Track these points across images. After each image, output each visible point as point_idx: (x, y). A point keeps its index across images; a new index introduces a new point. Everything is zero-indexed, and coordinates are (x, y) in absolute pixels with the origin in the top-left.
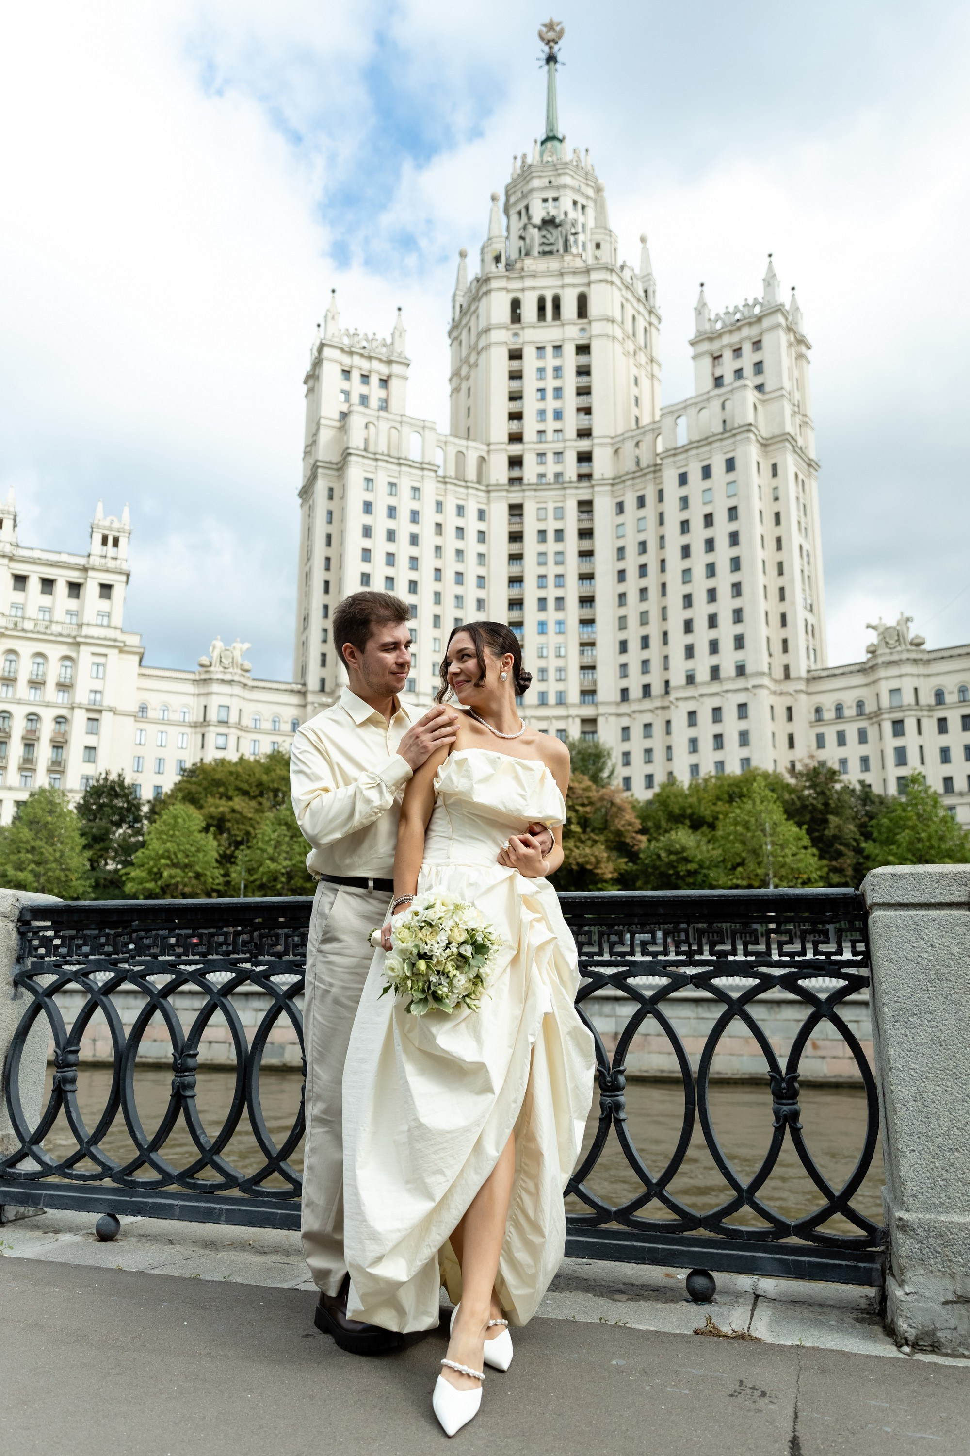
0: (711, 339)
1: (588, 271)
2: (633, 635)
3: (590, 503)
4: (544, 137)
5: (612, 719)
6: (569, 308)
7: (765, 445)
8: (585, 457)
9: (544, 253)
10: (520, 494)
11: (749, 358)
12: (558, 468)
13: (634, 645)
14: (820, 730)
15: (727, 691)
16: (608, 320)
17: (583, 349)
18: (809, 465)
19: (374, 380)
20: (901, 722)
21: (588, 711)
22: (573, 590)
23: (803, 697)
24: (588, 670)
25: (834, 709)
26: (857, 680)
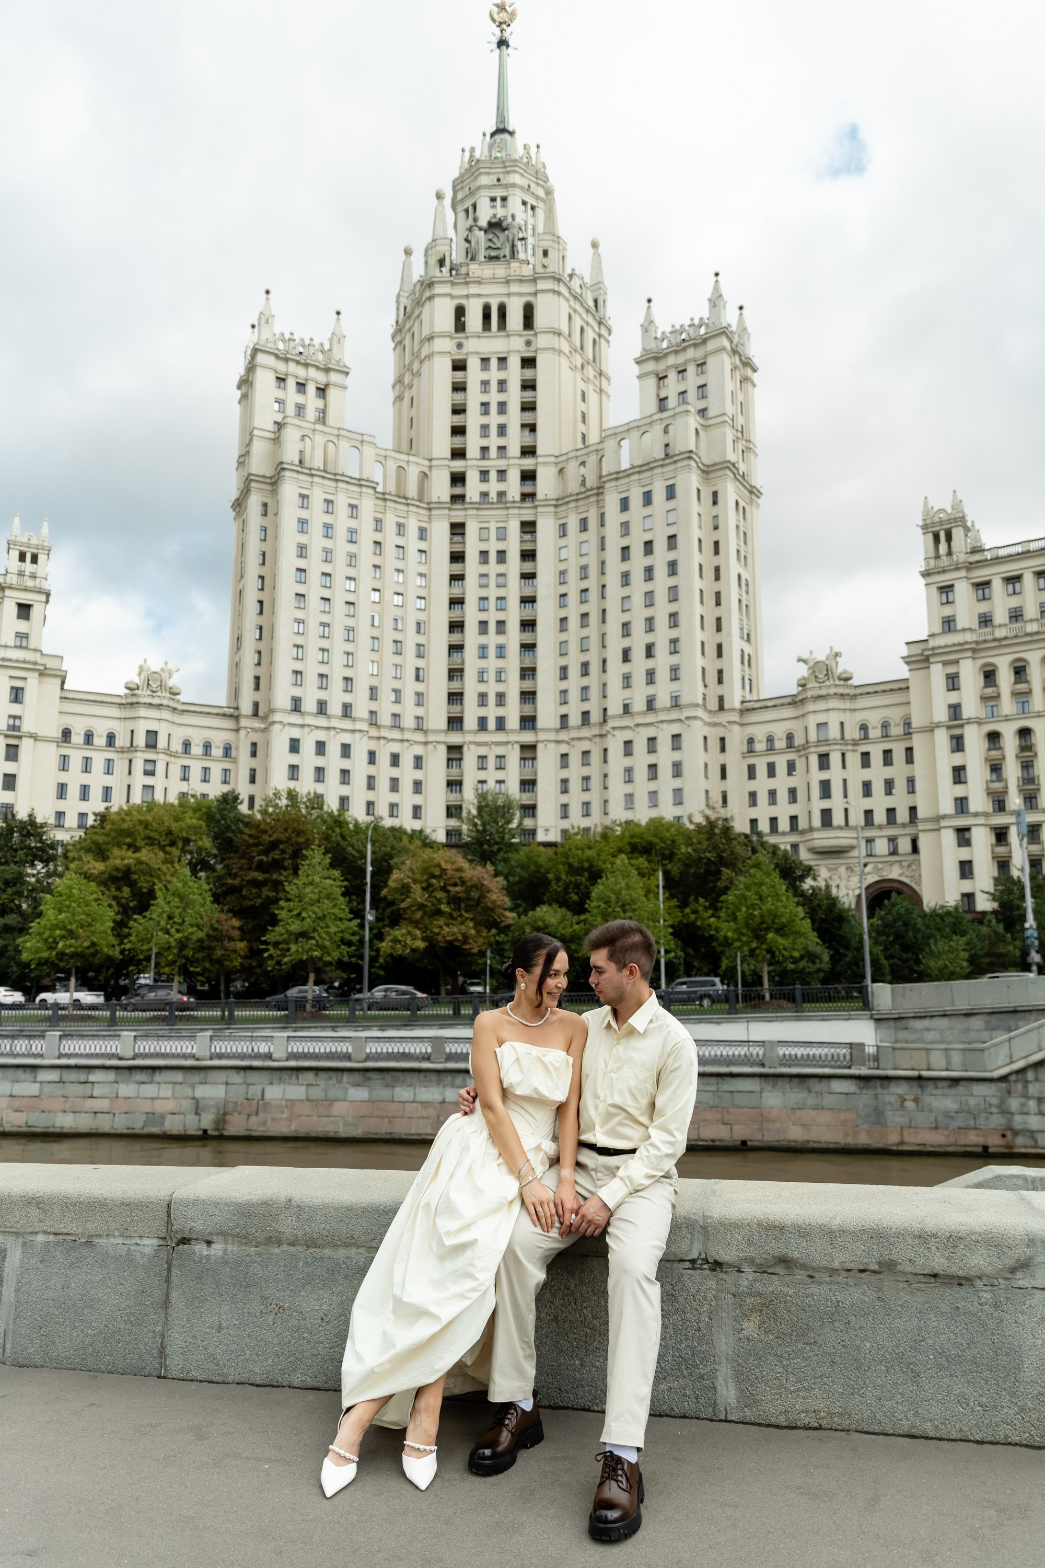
0: (656, 359)
1: (534, 280)
2: (574, 662)
3: (533, 524)
4: (494, 129)
5: (552, 746)
6: (515, 318)
7: (707, 471)
8: (528, 476)
9: (491, 258)
10: (462, 513)
11: (692, 380)
12: (501, 487)
13: (574, 671)
14: (752, 761)
15: (662, 721)
16: (555, 333)
17: (529, 363)
18: (751, 492)
19: (311, 389)
20: (827, 755)
21: (528, 737)
22: (514, 615)
23: (736, 728)
24: (528, 696)
25: (765, 740)
26: (788, 712)
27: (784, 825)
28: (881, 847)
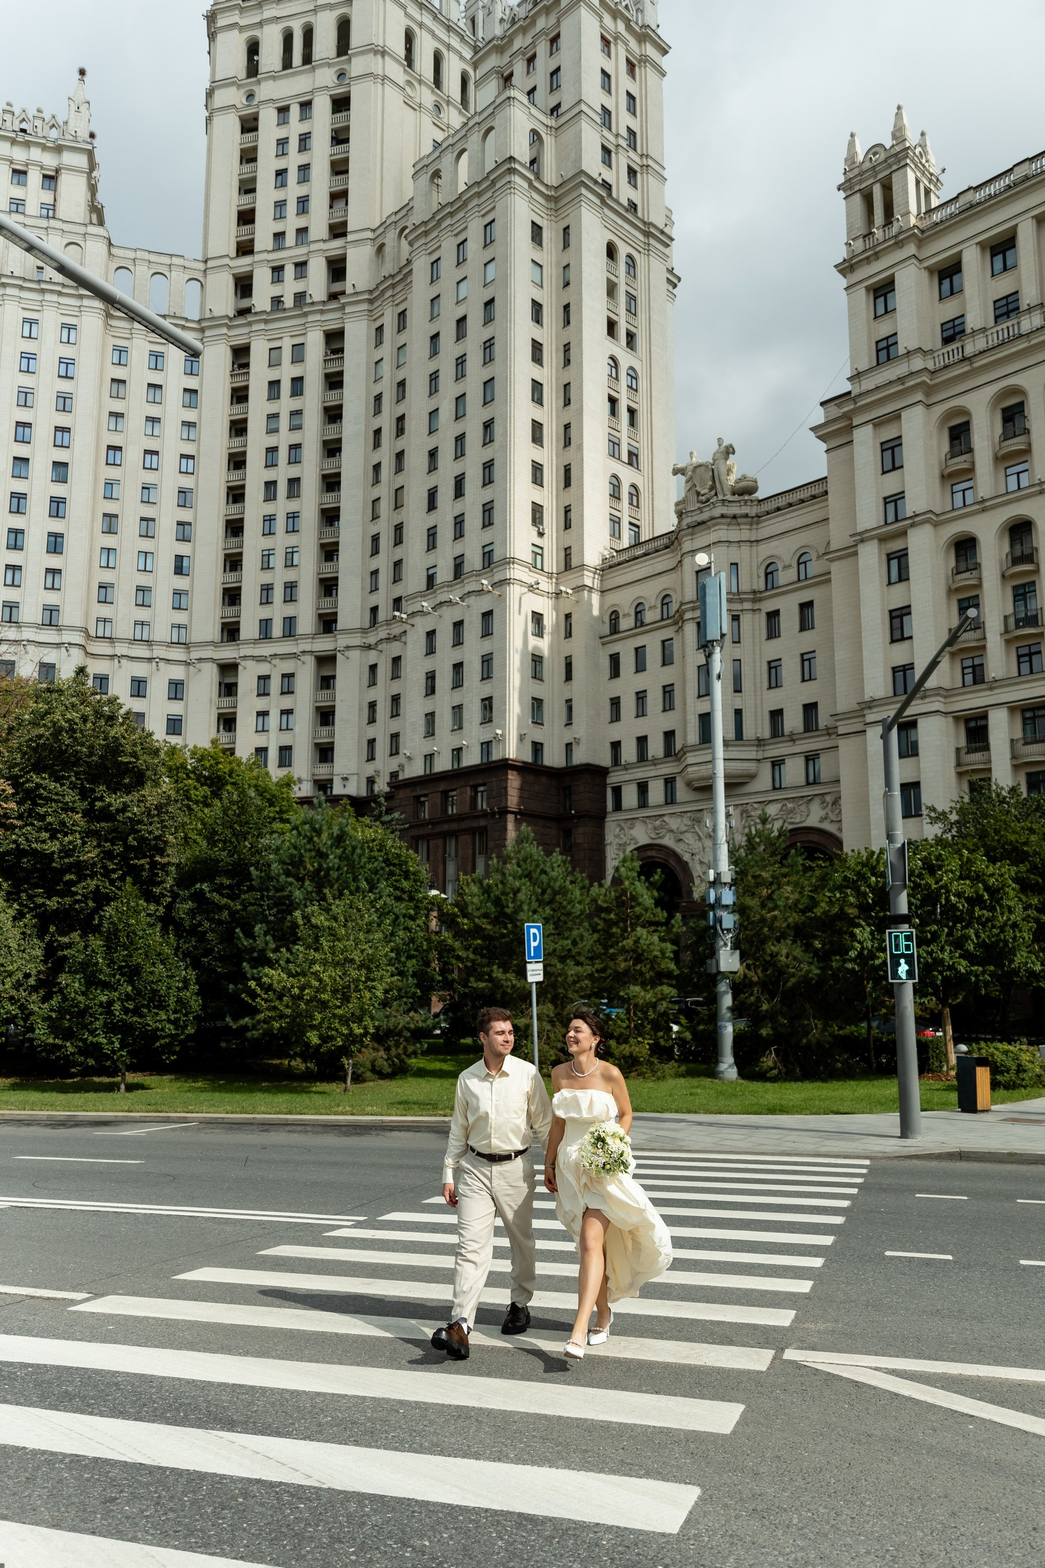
0: (500, 49)
2: (386, 526)
3: (339, 334)
5: (355, 654)
6: (325, 43)
7: (555, 198)
8: (337, 269)
10: (245, 330)
11: (543, 65)
12: (299, 287)
13: (386, 540)
14: (615, 647)
15: (471, 594)
16: (376, 52)
17: (341, 104)
18: (647, 234)
19: (35, 177)
21: (324, 645)
22: (312, 469)
23: (591, 597)
24: (328, 586)
25: (633, 613)
26: (663, 562)
27: (656, 748)
28: (794, 771)
